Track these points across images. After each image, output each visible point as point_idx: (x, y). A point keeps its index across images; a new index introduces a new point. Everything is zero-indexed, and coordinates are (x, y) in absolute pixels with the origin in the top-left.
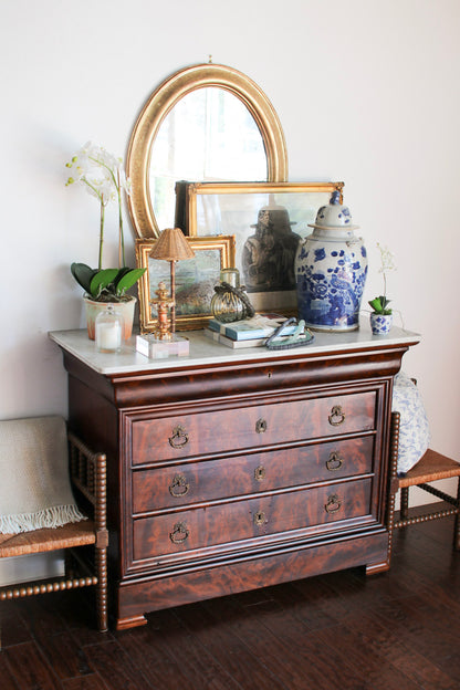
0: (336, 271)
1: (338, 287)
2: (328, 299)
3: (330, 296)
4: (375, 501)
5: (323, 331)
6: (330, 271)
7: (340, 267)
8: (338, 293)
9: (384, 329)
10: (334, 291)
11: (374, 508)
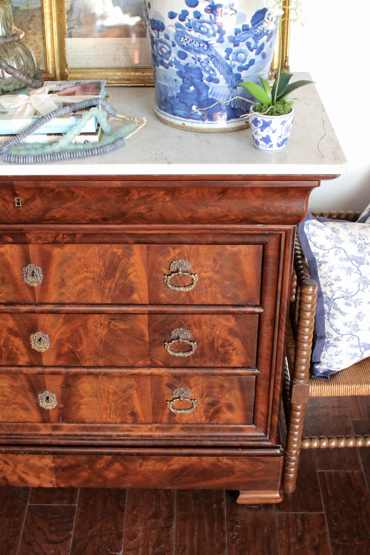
0: (182, 19)
1: (188, 49)
2: (174, 69)
3: (177, 64)
4: (262, 408)
5: (172, 125)
6: (172, 16)
7: (191, 11)
8: (189, 60)
9: (267, 140)
10: (183, 56)
11: (260, 418)
